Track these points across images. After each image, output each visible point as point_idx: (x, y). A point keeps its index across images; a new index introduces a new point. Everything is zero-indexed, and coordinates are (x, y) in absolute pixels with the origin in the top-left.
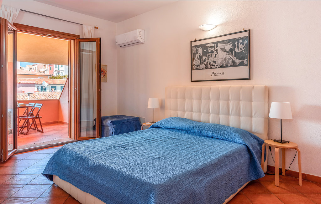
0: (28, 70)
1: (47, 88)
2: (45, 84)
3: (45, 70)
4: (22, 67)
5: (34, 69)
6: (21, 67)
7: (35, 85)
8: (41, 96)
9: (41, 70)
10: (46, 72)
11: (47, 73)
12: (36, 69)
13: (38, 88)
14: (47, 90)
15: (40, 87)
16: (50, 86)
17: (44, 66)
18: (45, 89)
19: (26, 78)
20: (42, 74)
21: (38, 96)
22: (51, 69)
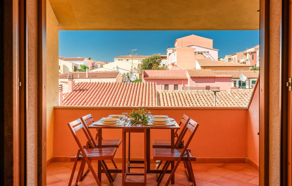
0: (227, 61)
1: (247, 83)
2: (244, 79)
3: (246, 59)
4: (220, 58)
5: (234, 60)
6: (218, 59)
7: (232, 79)
8: (235, 95)
9: (242, 61)
10: (247, 62)
11: (248, 64)
12: (236, 59)
13: (235, 84)
14: (247, 87)
15: (237, 83)
16: (251, 80)
17: (245, 56)
18: (244, 84)
19: (222, 71)
20: (243, 65)
21: (231, 95)
22: (253, 59)
